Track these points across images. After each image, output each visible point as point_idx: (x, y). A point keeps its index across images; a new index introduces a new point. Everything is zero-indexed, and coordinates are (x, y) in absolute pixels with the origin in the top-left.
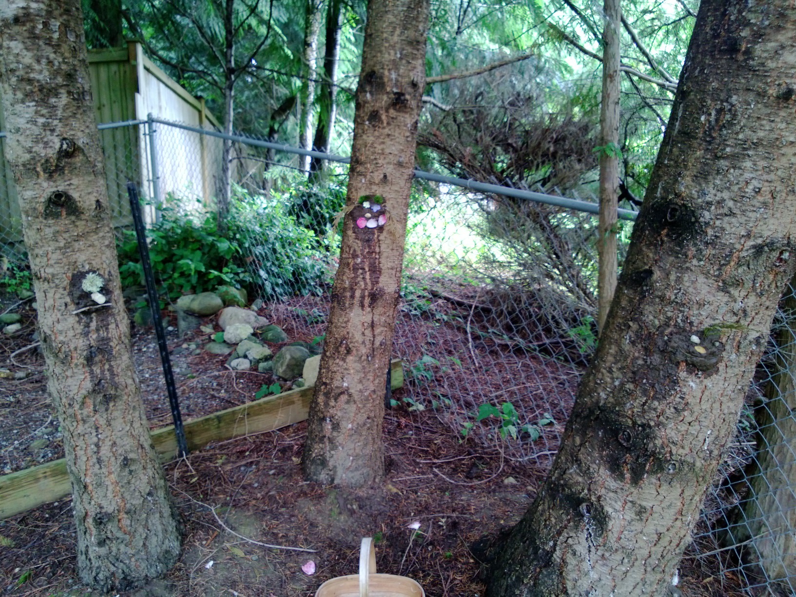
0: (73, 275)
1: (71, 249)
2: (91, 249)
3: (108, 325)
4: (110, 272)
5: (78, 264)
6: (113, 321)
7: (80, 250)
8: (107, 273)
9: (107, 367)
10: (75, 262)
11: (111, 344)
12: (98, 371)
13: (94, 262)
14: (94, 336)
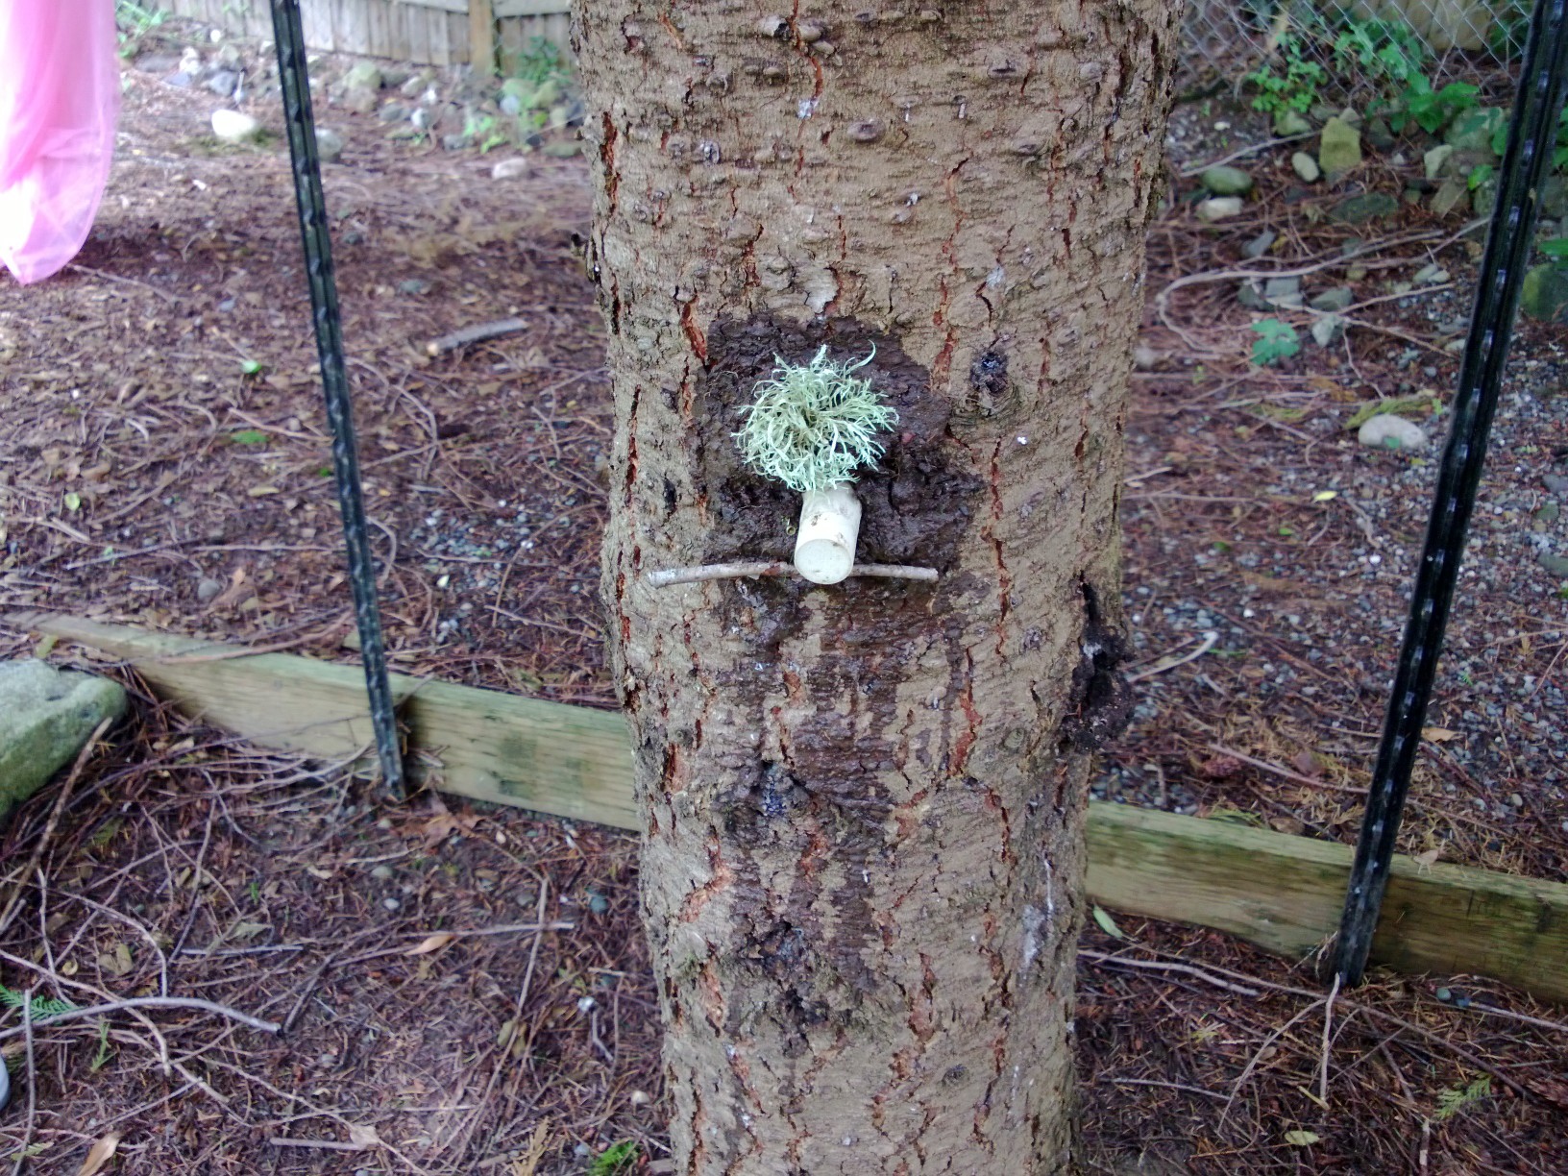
0: (723, 331)
1: (728, 141)
2: (876, 169)
3: (898, 676)
4: (993, 357)
5: (764, 259)
6: (936, 661)
7: (789, 159)
8: (962, 357)
9: (833, 879)
10: (748, 245)
11: (892, 781)
12: (784, 885)
13: (878, 271)
14: (796, 715)
